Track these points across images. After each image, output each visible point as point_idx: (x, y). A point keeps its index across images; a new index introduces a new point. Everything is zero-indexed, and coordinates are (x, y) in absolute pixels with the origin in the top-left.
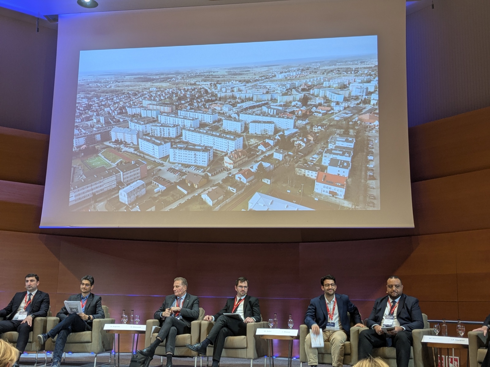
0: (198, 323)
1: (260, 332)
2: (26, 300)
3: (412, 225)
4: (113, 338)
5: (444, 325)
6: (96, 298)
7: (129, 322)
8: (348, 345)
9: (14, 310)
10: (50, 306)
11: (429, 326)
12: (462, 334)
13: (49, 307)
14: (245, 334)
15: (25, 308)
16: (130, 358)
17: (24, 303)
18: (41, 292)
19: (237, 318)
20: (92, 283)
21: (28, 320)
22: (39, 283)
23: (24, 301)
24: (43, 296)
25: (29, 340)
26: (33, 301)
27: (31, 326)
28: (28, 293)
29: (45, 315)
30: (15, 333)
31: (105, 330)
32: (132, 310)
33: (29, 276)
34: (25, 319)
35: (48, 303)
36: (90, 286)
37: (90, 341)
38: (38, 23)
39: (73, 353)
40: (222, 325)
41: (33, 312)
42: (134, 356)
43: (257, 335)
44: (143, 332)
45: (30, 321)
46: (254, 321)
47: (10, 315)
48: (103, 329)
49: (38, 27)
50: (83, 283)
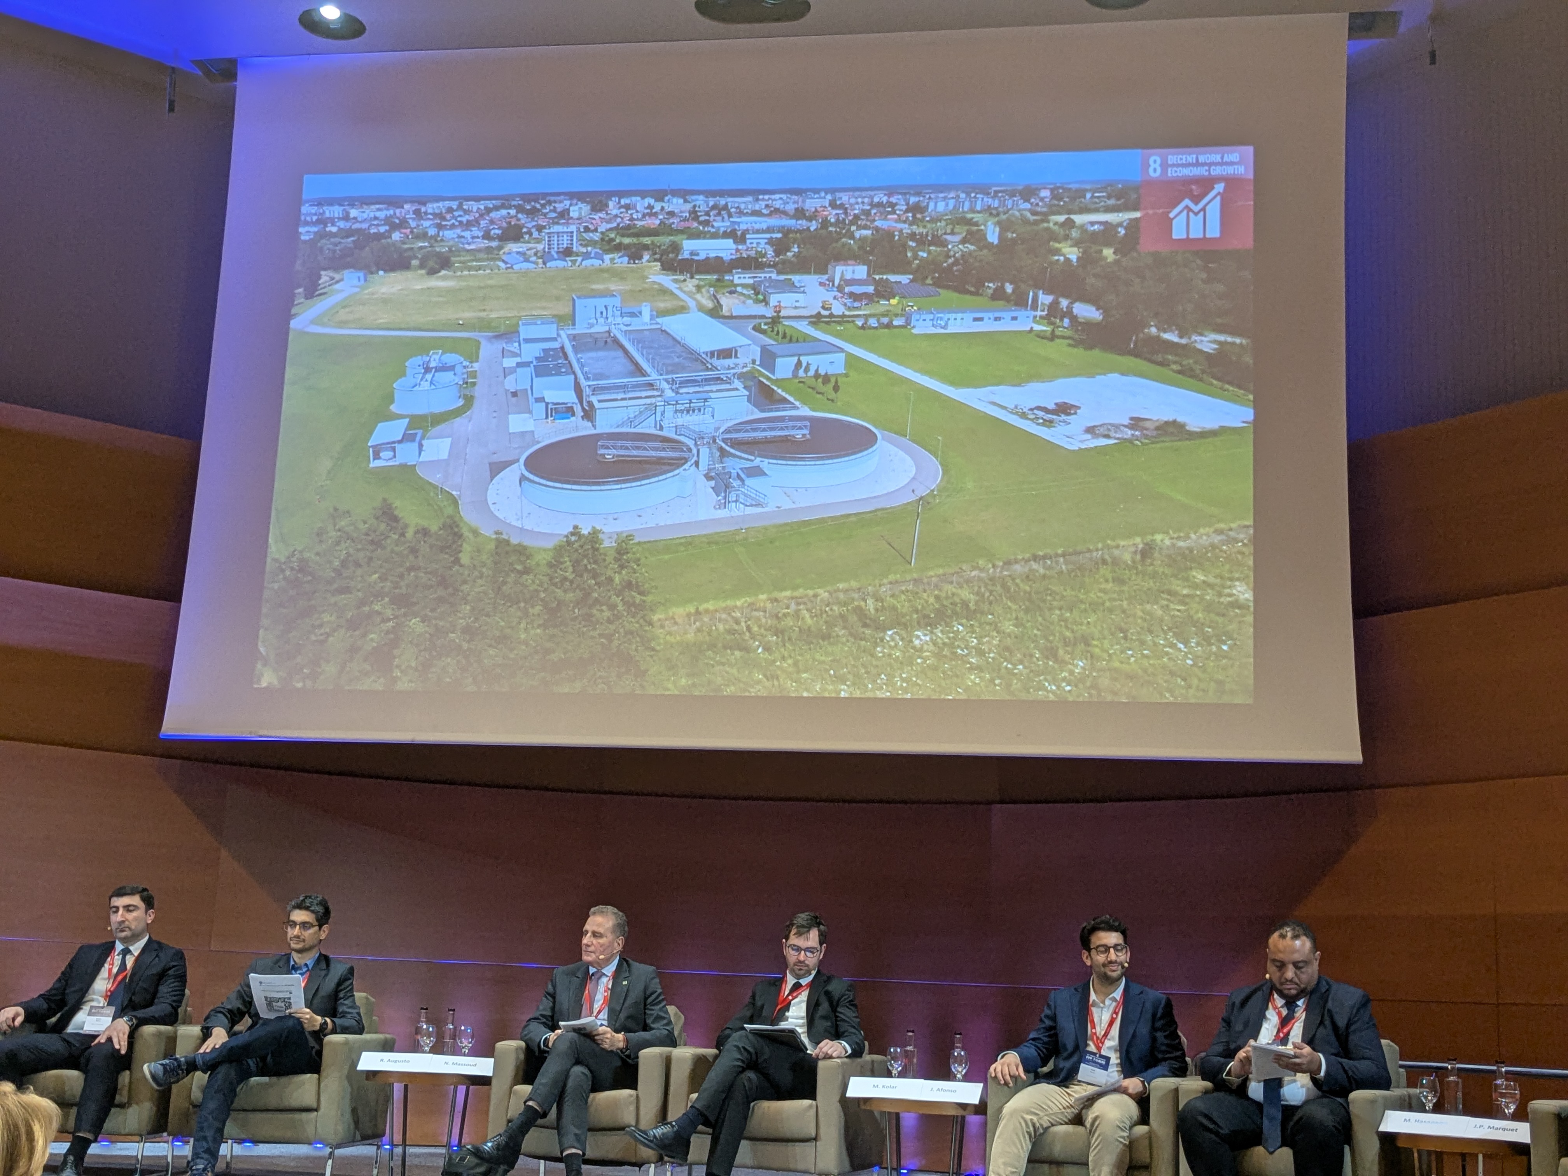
0: (661, 1055)
1: (861, 1087)
2: (110, 970)
3: (1353, 754)
4: (388, 1098)
5: (1452, 1078)
6: (338, 971)
7: (438, 1049)
8: (1142, 1137)
9: (71, 1000)
10: (187, 991)
11: (1403, 1080)
12: (1508, 1108)
13: (183, 995)
14: (811, 1094)
15: (109, 994)
16: (441, 1163)
17: (104, 979)
18: (159, 943)
19: (789, 1040)
20: (323, 918)
21: (115, 1034)
22: (153, 916)
23: (104, 973)
24: (165, 959)
25: (118, 1099)
26: (133, 974)
27: (123, 1052)
28: (119, 946)
29: (171, 1019)
30: (73, 1075)
31: (362, 1071)
32: (450, 1010)
33: (120, 893)
34: (104, 1032)
35: (182, 979)
36: (317, 928)
37: (315, 1105)
38: (173, 85)
39: (256, 1142)
40: (739, 1063)
41: (134, 1008)
42: (454, 1157)
43: (849, 1098)
44: (483, 1081)
45: (121, 1035)
46: (846, 1052)
47: (58, 1015)
48: (356, 1067)
49: (172, 98)
50: (293, 922)
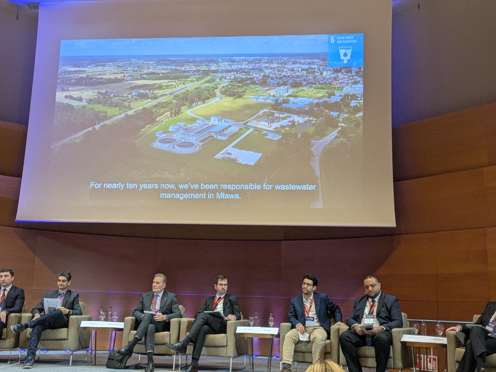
0: (177, 320)
1: (241, 330)
3: (393, 224)
4: (90, 336)
5: (423, 324)
6: (73, 295)
7: (106, 320)
8: (328, 344)
10: (25, 302)
11: (408, 325)
12: (440, 333)
13: (24, 304)
14: (225, 332)
16: (107, 356)
18: (16, 287)
19: (218, 315)
20: (69, 279)
21: (2, 316)
22: (14, 278)
24: (17, 292)
25: (3, 337)
26: (7, 297)
27: (4, 322)
28: (3, 288)
29: (20, 311)
31: (82, 327)
32: (110, 308)
33: (3, 271)
35: (23, 298)
36: (67, 282)
37: (66, 338)
38: (18, 10)
39: (47, 350)
40: (202, 323)
41: (8, 308)
42: (111, 354)
43: (237, 333)
44: (121, 330)
45: (4, 317)
46: (235, 318)
49: (18, 14)
50: (60, 280)
